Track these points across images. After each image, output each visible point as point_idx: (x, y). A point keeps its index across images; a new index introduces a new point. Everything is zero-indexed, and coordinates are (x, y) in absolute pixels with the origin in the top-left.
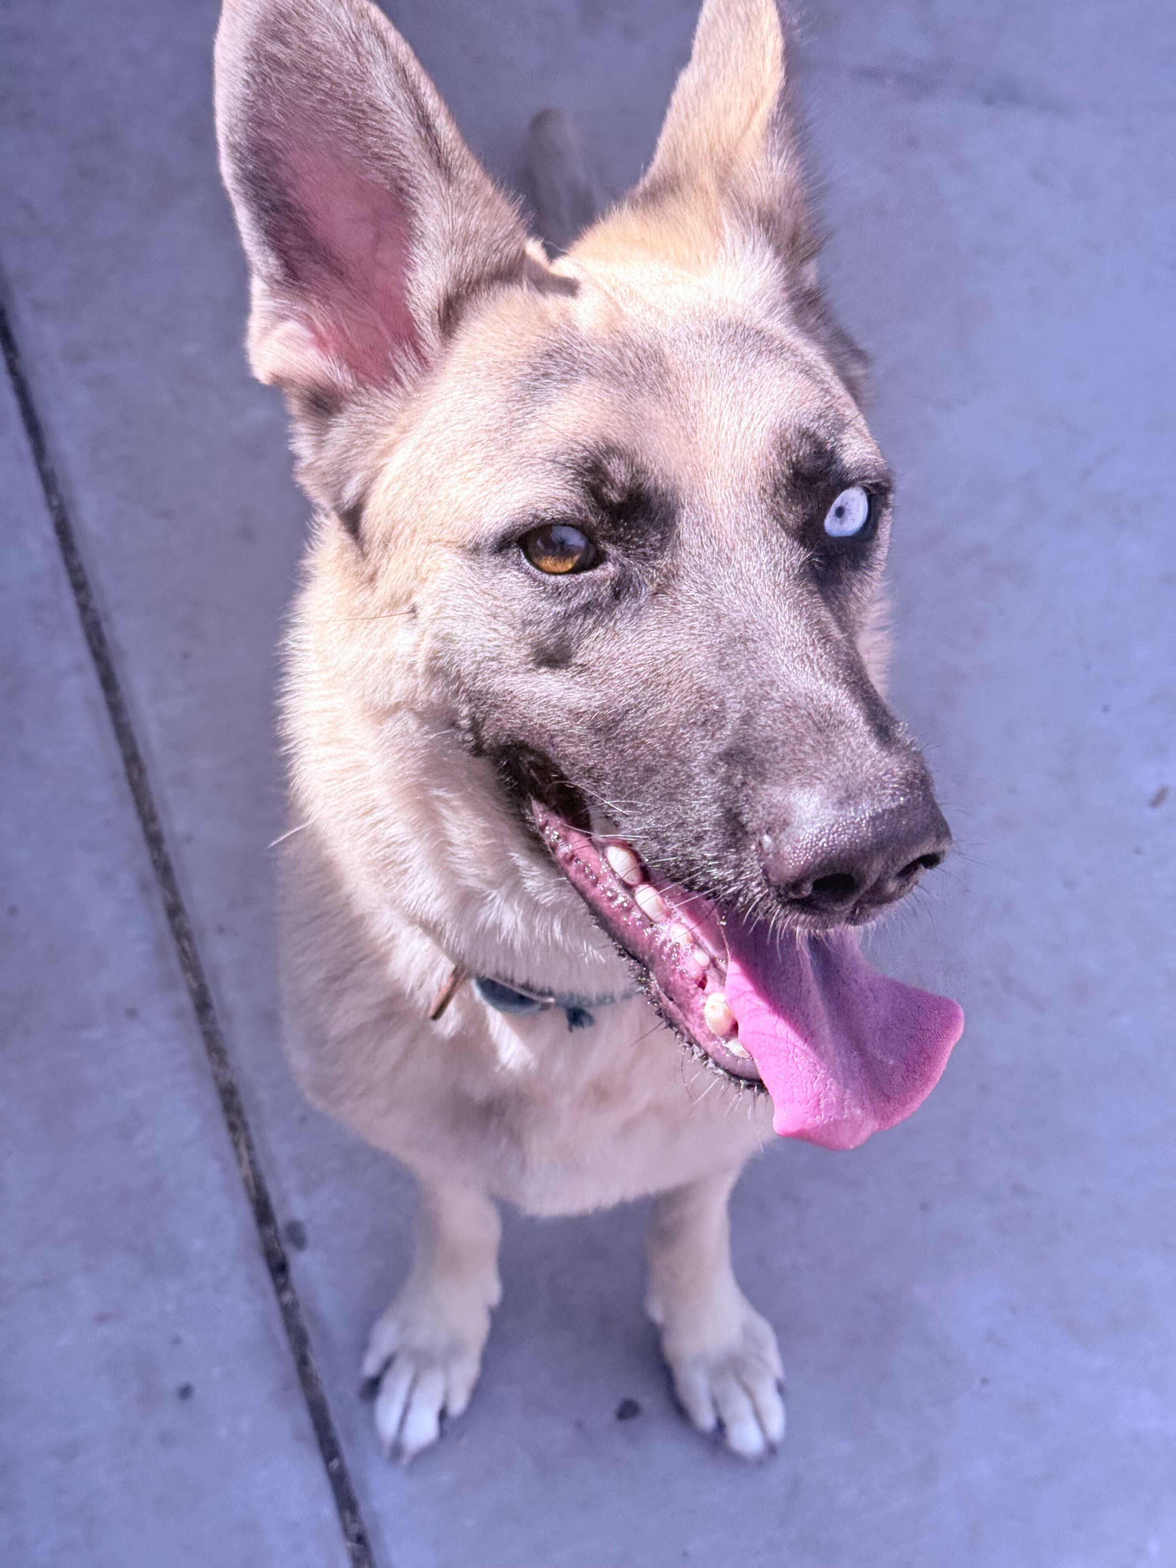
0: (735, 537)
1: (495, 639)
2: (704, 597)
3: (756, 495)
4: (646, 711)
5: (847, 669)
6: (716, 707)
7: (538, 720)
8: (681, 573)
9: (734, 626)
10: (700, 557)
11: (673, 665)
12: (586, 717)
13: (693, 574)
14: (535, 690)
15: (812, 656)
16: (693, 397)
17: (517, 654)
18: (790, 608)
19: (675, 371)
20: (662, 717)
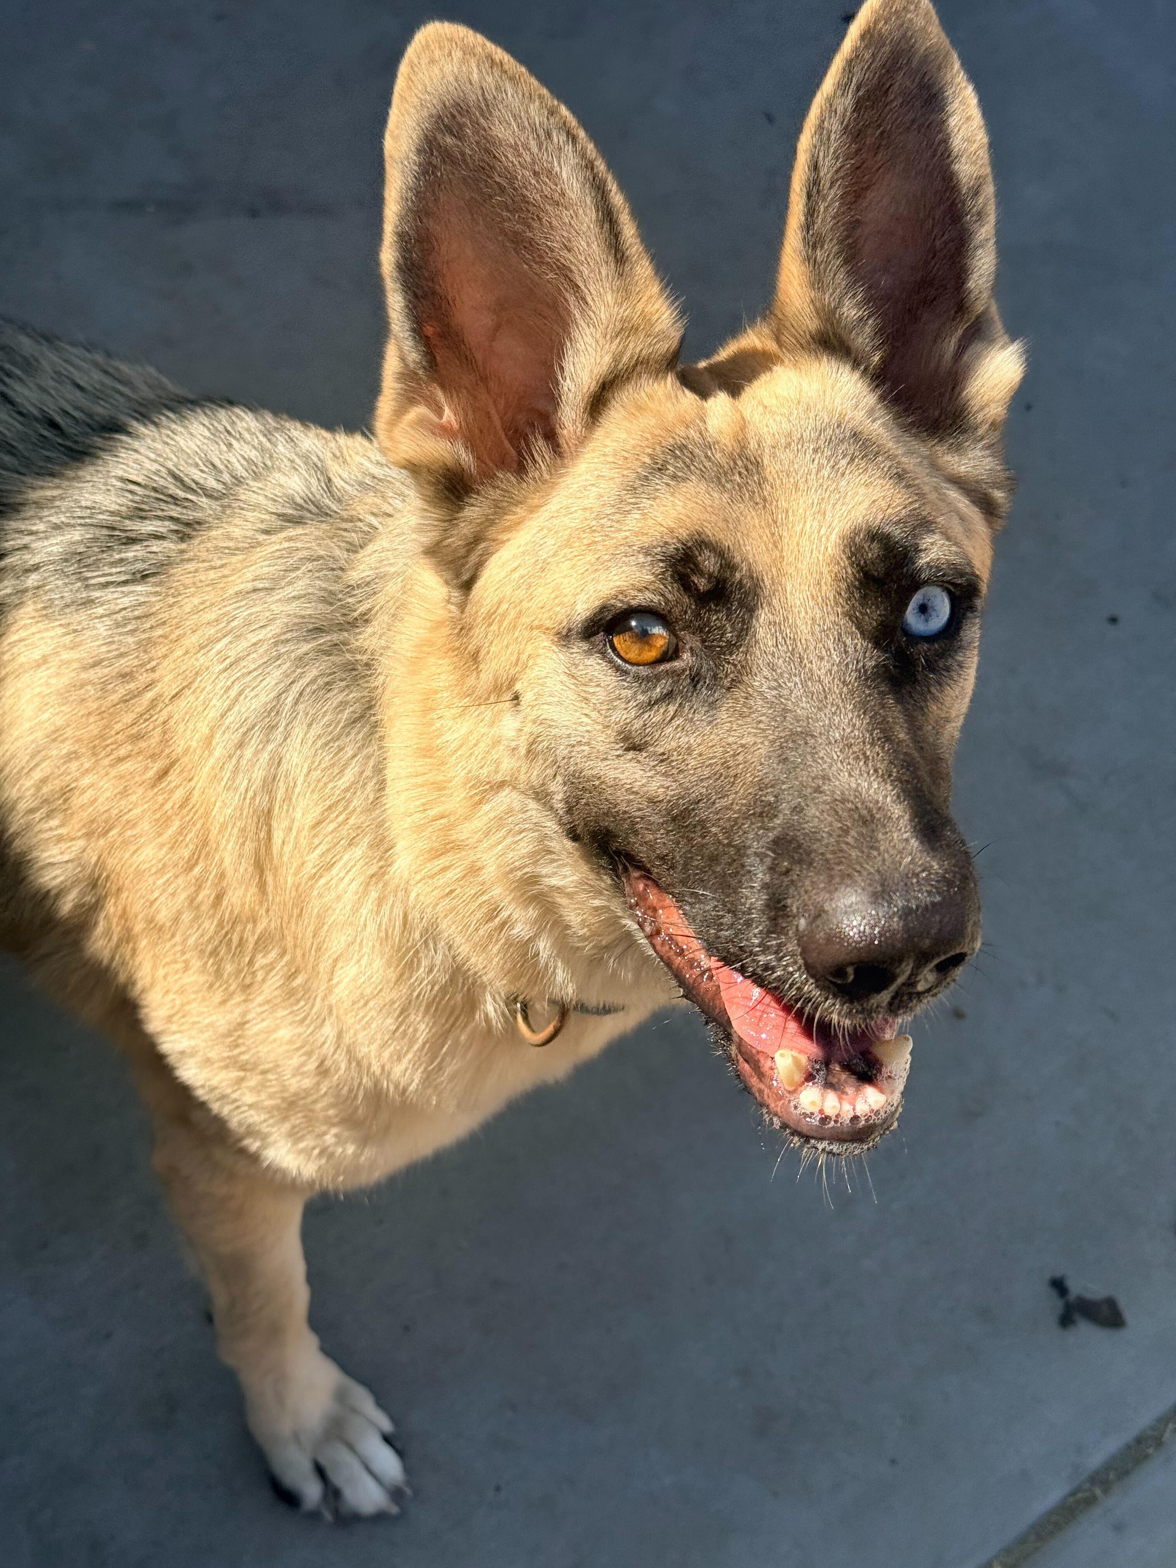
0: (809, 637)
1: (587, 724)
2: (774, 693)
3: (832, 598)
4: (714, 803)
5: (903, 767)
6: (772, 799)
7: (623, 807)
8: (754, 669)
9: (798, 721)
10: (773, 655)
11: (740, 758)
12: (663, 806)
13: (766, 672)
14: (621, 776)
15: (868, 753)
16: (783, 504)
17: (604, 740)
18: (855, 706)
19: (770, 478)
20: (728, 808)
